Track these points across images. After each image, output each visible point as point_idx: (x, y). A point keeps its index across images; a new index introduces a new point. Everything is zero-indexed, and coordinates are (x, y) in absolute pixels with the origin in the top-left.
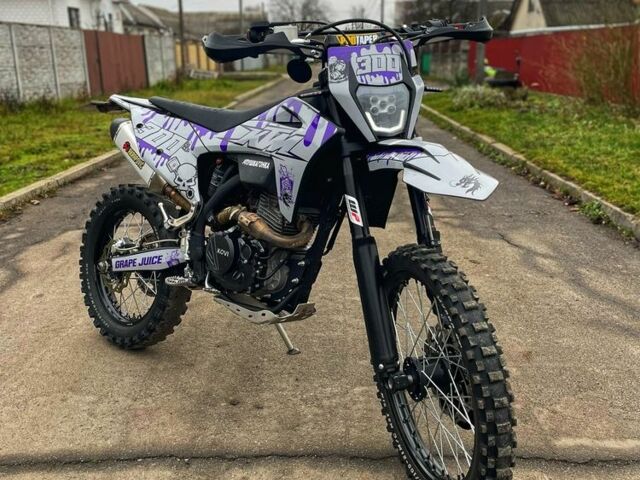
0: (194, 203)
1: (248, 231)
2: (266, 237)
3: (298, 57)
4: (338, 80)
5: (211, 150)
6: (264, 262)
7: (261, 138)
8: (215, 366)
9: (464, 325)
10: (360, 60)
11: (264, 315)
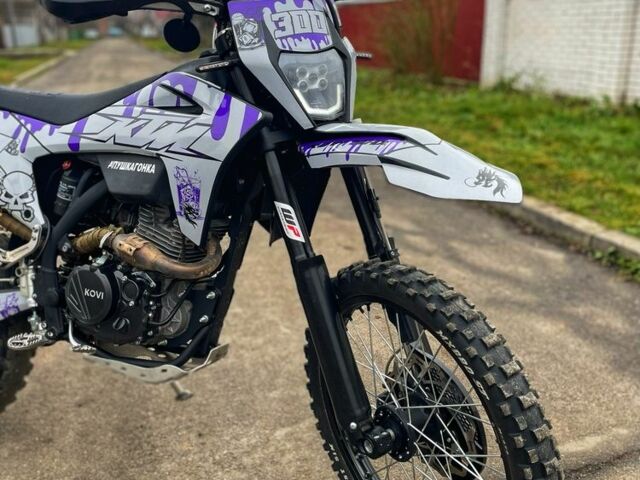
0: (37, 226)
1: (131, 263)
2: (161, 267)
3: (181, 15)
4: (251, 46)
5: (54, 151)
6: (158, 301)
7: (135, 131)
8: (82, 436)
9: (490, 369)
10: (276, 17)
11: (164, 371)
